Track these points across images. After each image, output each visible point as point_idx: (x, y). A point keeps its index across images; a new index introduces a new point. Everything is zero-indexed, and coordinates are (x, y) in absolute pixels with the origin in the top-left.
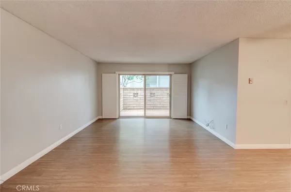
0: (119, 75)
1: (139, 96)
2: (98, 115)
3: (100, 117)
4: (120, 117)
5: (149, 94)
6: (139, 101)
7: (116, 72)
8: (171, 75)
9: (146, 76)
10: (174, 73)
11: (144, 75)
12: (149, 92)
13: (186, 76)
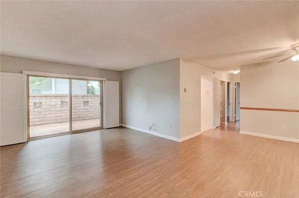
0: (28, 76)
1: (43, 107)
4: (30, 139)
5: (60, 103)
6: (42, 113)
7: (24, 72)
8: (101, 82)
9: (72, 80)
10: (105, 79)
11: (69, 78)
13: (117, 83)
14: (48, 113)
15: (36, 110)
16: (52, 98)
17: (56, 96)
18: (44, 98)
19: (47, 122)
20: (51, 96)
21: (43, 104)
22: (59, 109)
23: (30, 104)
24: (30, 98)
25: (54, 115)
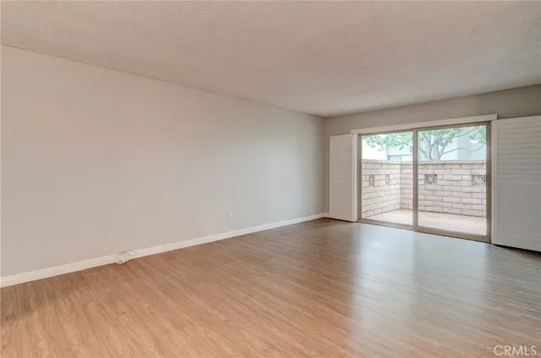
0: (360, 135)
1: (439, 182)
2: (323, 211)
3: (326, 215)
4: (360, 220)
5: (469, 177)
6: (438, 193)
7: (352, 130)
8: (489, 123)
11: (412, 129)
12: (468, 172)
14: (447, 193)
15: (428, 186)
16: (454, 167)
17: (461, 164)
18: (440, 167)
19: (445, 210)
20: (451, 164)
21: (439, 177)
22: (467, 189)
23: (420, 177)
24: (419, 167)
25: (458, 200)
